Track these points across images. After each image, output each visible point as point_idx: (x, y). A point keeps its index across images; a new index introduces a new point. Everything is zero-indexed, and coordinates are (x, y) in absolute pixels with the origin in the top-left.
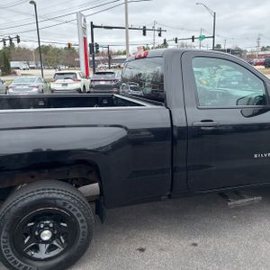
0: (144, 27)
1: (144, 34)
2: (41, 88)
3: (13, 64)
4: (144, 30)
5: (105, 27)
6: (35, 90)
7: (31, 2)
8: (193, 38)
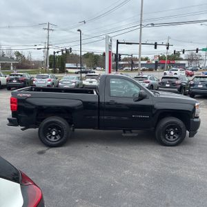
0: (156, 43)
1: (156, 48)
2: (77, 83)
3: (67, 65)
4: (156, 45)
6: (74, 84)
7: (79, 30)
8: (197, 50)
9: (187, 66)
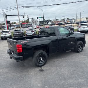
0: (23, 15)
1: (23, 17)
5: (11, 16)
8: (37, 18)
9: (32, 24)
